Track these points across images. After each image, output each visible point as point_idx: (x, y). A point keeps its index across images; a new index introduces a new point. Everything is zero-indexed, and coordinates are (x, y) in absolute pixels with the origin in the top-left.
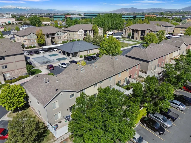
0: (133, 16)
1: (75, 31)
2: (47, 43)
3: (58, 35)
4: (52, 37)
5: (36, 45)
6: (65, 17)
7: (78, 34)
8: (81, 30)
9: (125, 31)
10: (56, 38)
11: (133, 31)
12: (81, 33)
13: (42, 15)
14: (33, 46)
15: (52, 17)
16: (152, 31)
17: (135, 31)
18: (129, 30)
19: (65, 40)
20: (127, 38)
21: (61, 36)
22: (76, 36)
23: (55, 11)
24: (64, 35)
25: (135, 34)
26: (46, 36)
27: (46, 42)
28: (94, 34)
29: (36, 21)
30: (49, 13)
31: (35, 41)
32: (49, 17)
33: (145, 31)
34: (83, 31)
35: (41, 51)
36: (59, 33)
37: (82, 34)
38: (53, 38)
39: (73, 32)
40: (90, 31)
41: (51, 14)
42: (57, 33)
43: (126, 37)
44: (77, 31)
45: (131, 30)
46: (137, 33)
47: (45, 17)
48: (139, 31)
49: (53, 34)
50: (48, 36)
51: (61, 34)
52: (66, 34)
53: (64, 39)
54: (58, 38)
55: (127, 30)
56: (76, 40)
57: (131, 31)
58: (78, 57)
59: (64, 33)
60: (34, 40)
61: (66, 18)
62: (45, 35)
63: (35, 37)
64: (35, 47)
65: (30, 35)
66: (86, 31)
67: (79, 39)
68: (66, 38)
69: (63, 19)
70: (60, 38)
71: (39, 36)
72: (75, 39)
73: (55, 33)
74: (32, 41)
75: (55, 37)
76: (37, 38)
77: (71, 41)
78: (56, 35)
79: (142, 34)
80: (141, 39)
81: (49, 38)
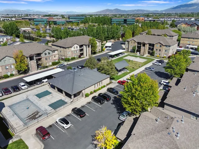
0: (123, 20)
1: (68, 48)
2: (30, 68)
3: (46, 54)
4: (37, 58)
5: (14, 73)
6: (47, 21)
7: (72, 51)
8: (76, 46)
9: (129, 43)
10: (43, 60)
11: (138, 44)
12: (76, 49)
13: (20, 17)
14: (9, 74)
15: (31, 19)
16: (163, 46)
17: (142, 45)
18: (133, 42)
19: (55, 60)
20: (131, 52)
21: (50, 55)
22: (70, 53)
23: (34, 12)
24: (54, 54)
25: (142, 48)
26: (29, 58)
27: (30, 66)
28: (91, 48)
29: (12, 29)
30: (27, 14)
31: (13, 67)
32: (28, 20)
33: (154, 45)
34: (78, 47)
35: (23, 86)
36: (47, 52)
37: (76, 51)
38: (40, 59)
39: (66, 48)
40: (87, 46)
41: (30, 15)
42: (44, 53)
43: (129, 50)
44: (71, 47)
45: (136, 42)
46: (144, 47)
47: (23, 20)
48: (147, 44)
49: (39, 55)
50: (31, 58)
51: (49, 53)
52: (56, 52)
53: (54, 58)
54: (46, 59)
55: (130, 42)
56: (70, 58)
57: (136, 44)
58: (83, 96)
59: (54, 51)
60: (11, 66)
61: (49, 22)
62: (27, 58)
63: (12, 61)
64: (12, 75)
65: (4, 60)
66: (81, 46)
67: (73, 56)
68: (57, 57)
69: (45, 23)
70: (48, 58)
71: (18, 60)
72: (68, 58)
73: (41, 52)
74: (7, 67)
75: (41, 58)
76: (15, 62)
77: (62, 59)
78: (43, 55)
79: (149, 48)
80: (148, 54)
81: (33, 61)
